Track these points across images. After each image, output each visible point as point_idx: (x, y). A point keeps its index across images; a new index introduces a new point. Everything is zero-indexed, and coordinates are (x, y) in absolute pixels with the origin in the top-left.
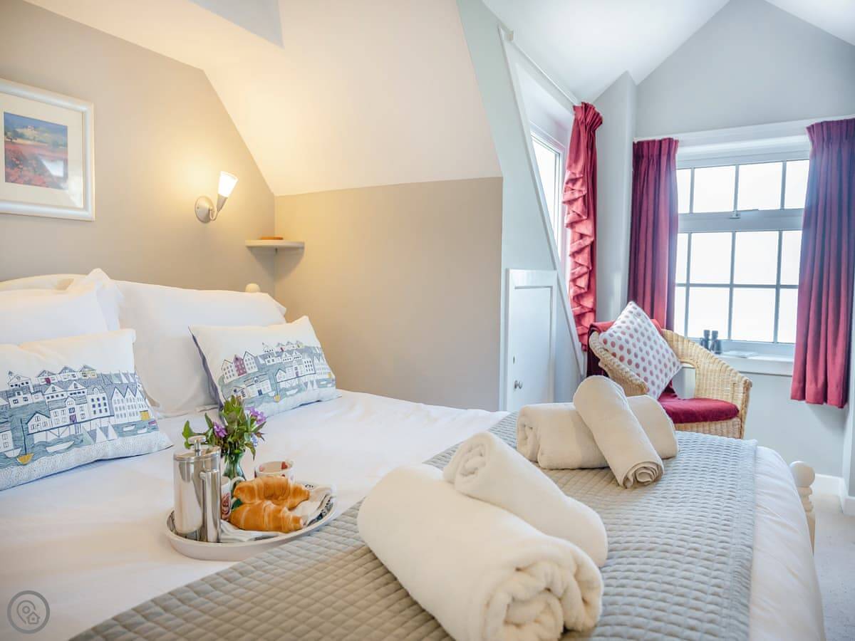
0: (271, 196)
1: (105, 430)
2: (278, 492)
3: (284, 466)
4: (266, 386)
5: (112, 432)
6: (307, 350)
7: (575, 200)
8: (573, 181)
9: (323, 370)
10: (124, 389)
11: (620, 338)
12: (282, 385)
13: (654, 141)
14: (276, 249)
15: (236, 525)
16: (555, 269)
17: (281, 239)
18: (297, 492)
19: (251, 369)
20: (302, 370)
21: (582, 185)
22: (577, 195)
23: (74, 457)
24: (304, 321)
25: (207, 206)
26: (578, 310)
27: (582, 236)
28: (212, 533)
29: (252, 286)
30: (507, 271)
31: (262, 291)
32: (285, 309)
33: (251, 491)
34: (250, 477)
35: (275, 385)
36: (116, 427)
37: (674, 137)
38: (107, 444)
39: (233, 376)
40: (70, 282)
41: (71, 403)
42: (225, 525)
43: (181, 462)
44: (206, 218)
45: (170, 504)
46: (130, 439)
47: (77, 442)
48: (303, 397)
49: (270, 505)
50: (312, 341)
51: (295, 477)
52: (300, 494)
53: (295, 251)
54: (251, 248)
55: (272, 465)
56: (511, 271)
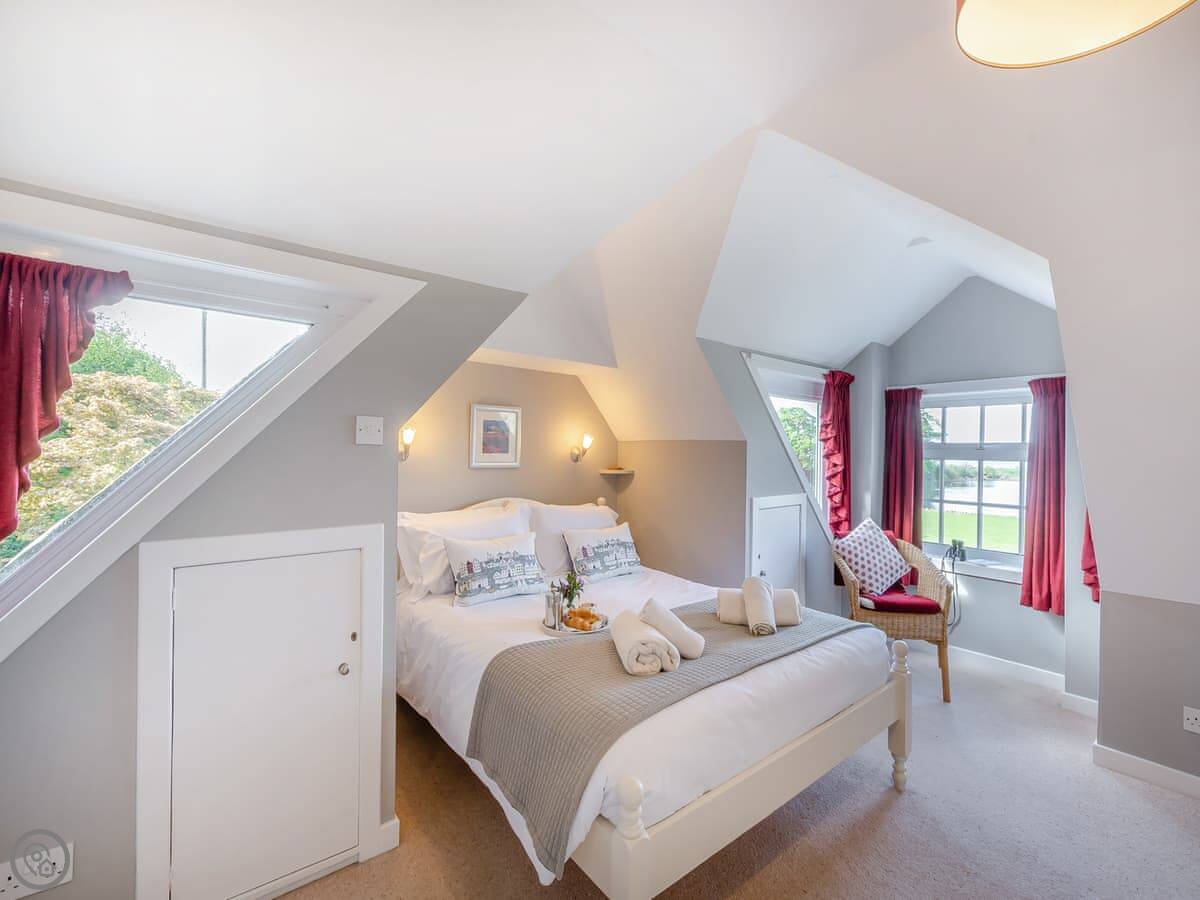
0: (617, 442)
1: (521, 581)
2: (586, 615)
3: (592, 605)
4: (598, 564)
5: (524, 582)
6: (623, 544)
7: (829, 439)
8: (826, 426)
9: (632, 555)
10: (529, 562)
11: (849, 545)
12: (607, 564)
13: (900, 391)
14: (618, 475)
15: (567, 624)
16: (804, 492)
17: (620, 469)
18: (594, 616)
19: (591, 554)
20: (619, 555)
21: (832, 429)
22: (829, 436)
23: (509, 592)
24: (626, 525)
25: (577, 452)
26: (835, 519)
27: (835, 465)
28: (557, 627)
29: (601, 500)
30: (751, 500)
31: (606, 505)
32: (617, 515)
33: (575, 613)
34: (577, 607)
35: (603, 563)
36: (526, 580)
37: (919, 387)
38: (522, 587)
39: (581, 558)
40: (508, 502)
41: (509, 568)
42: (563, 624)
43: (548, 598)
44: (576, 459)
45: (544, 616)
46: (531, 586)
47: (510, 585)
48: (619, 571)
49: (581, 620)
50: (629, 539)
51: (594, 611)
52: (595, 618)
53: (629, 476)
54: (602, 474)
55: (587, 605)
56: (755, 499)
